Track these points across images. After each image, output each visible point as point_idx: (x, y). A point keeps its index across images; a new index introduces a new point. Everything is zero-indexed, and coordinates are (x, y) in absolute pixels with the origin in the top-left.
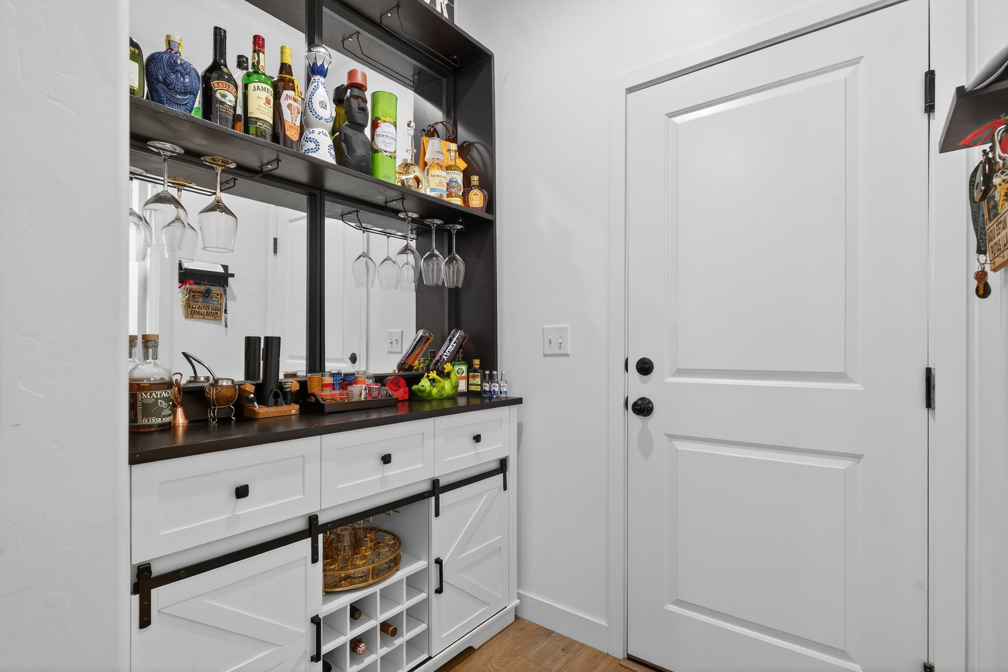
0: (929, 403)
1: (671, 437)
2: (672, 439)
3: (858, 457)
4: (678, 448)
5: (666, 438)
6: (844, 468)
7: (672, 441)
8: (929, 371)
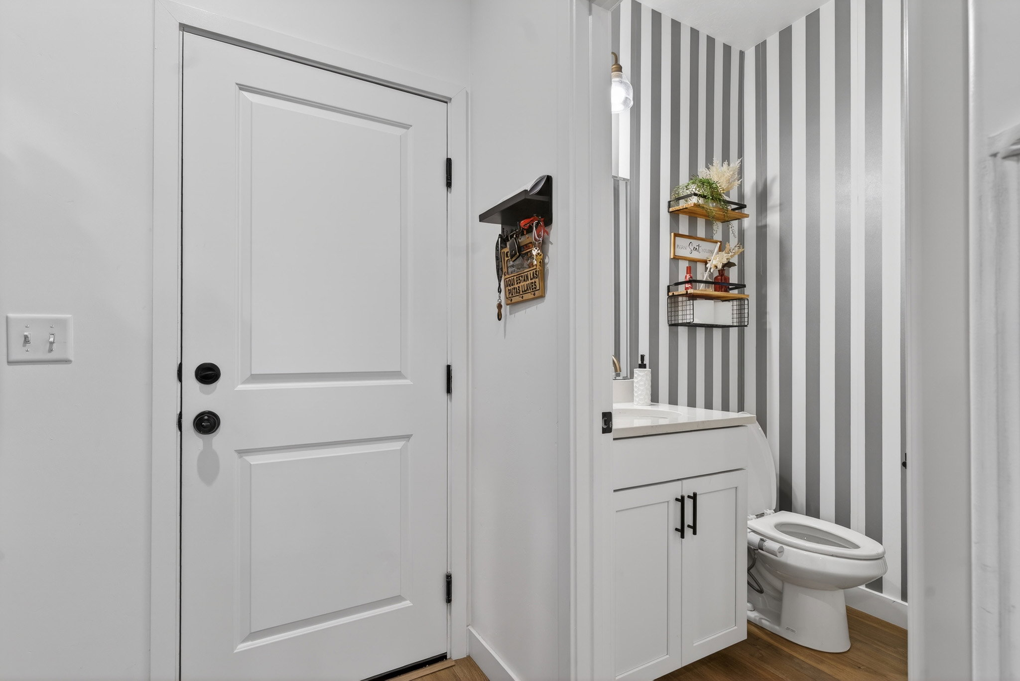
0: (449, 390)
1: (241, 452)
2: (242, 454)
3: (408, 437)
4: (251, 463)
5: (236, 455)
6: (399, 448)
7: (244, 457)
8: (449, 367)
